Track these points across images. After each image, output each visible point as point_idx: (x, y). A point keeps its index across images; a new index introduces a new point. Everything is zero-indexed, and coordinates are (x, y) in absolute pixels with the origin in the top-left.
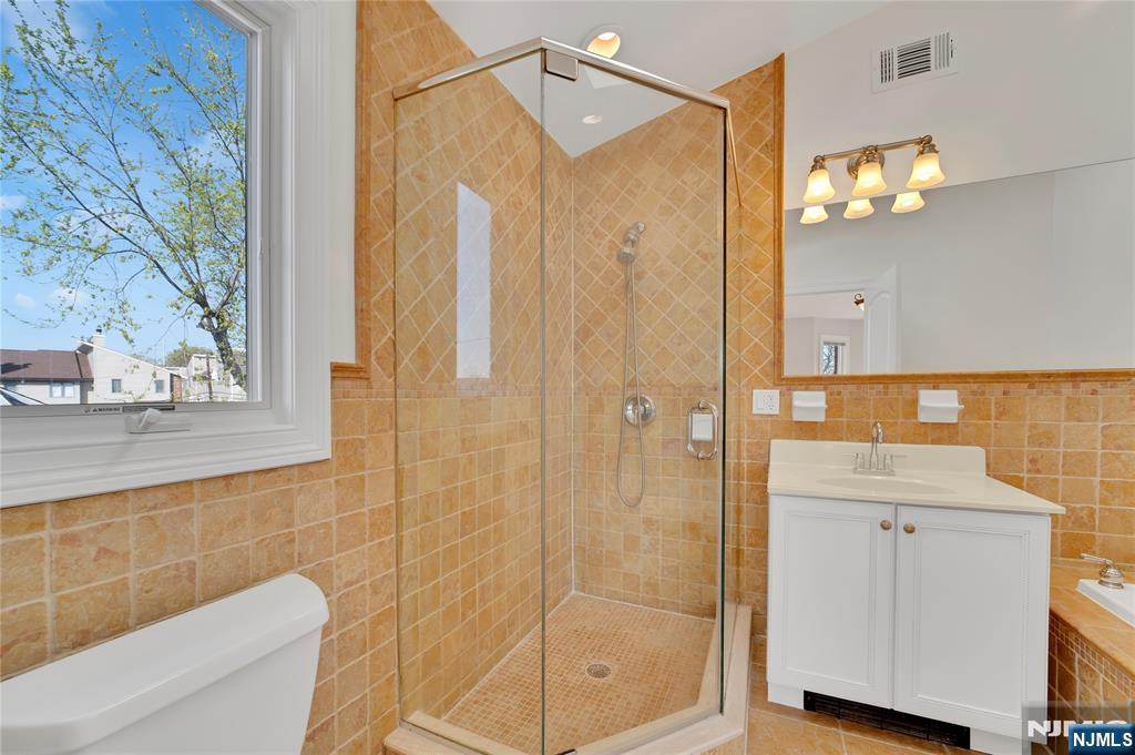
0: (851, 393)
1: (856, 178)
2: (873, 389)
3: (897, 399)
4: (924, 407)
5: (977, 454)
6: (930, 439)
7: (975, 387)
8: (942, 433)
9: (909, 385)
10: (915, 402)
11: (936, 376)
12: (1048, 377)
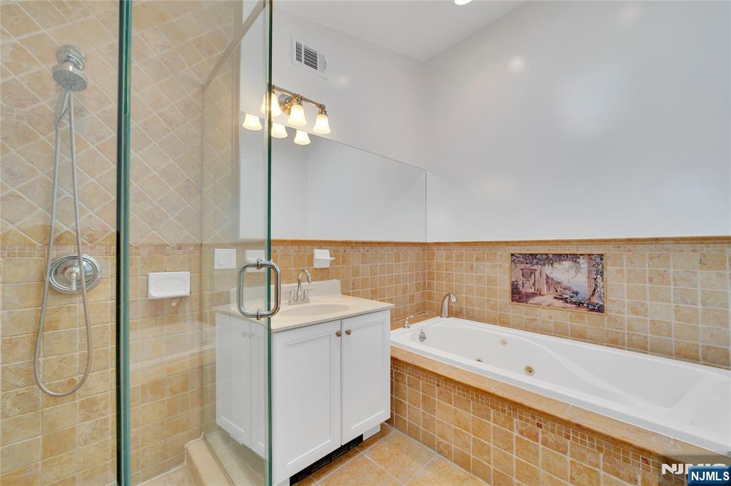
0: (282, 251)
1: (289, 114)
2: (292, 248)
3: (304, 255)
4: (317, 259)
5: (336, 283)
6: (319, 278)
7: (335, 248)
8: (323, 274)
9: (310, 247)
10: (312, 256)
11: (321, 242)
12: (357, 243)
